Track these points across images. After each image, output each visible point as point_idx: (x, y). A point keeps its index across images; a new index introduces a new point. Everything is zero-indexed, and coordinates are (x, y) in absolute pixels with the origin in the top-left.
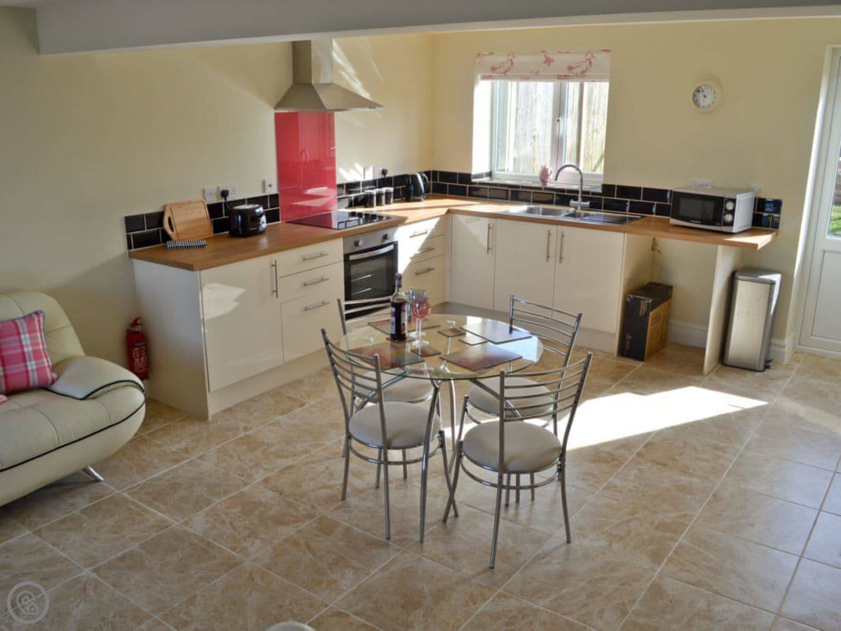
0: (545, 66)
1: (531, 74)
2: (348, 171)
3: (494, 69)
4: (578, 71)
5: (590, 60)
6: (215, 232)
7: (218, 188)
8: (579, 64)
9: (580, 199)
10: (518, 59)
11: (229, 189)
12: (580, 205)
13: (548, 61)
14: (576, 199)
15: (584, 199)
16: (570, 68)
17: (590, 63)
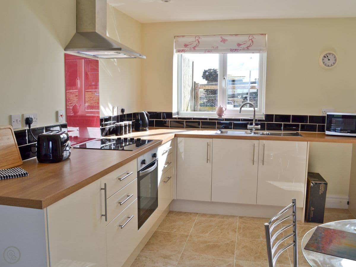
0: (222, 43)
1: (213, 48)
2: (105, 108)
3: (186, 46)
4: (244, 46)
5: (252, 39)
6: (23, 159)
7: (23, 115)
8: (245, 42)
9: (254, 124)
10: (203, 40)
11: (32, 117)
12: (255, 128)
13: (224, 41)
14: (251, 124)
15: (257, 124)
16: (239, 45)
17: (252, 42)
